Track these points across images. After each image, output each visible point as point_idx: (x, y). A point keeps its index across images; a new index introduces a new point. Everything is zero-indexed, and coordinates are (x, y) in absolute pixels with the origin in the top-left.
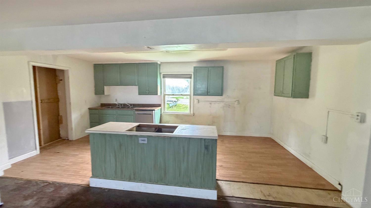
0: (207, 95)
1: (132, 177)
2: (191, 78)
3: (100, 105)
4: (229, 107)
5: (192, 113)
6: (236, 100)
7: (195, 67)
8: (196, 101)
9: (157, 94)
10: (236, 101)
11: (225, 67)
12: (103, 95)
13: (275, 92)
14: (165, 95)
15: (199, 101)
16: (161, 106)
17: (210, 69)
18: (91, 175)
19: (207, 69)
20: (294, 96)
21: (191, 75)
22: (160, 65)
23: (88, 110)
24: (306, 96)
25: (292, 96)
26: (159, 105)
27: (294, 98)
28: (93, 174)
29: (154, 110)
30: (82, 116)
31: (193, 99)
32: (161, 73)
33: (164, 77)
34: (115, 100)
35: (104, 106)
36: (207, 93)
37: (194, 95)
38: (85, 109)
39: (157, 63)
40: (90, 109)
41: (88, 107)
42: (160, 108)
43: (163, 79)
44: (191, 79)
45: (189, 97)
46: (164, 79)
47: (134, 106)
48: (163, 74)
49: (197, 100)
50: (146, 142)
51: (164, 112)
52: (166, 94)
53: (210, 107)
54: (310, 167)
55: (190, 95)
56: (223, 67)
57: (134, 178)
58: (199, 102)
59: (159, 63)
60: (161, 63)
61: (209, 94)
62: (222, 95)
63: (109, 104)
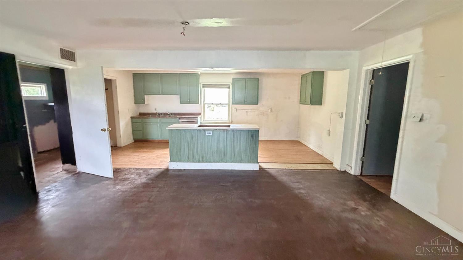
0: (245, 104)
1: (201, 159)
2: (229, 88)
3: (138, 114)
4: (263, 115)
5: (230, 121)
6: (270, 108)
7: (233, 79)
8: (234, 110)
9: (198, 103)
10: (270, 110)
11: (260, 79)
12: (144, 104)
13: (300, 101)
14: (204, 104)
15: (236, 109)
16: (201, 114)
17: (247, 80)
18: (169, 161)
19: (244, 80)
20: (312, 103)
21: (230, 85)
22: (200, 75)
23: (130, 119)
24: (320, 104)
25: (310, 104)
26: (200, 114)
27: (312, 105)
28: (170, 160)
29: (197, 118)
30: (127, 125)
31: (232, 107)
32: (201, 83)
33: (203, 87)
34: (154, 109)
35: (142, 115)
36: (245, 102)
37: (233, 104)
38: (128, 118)
39: (198, 74)
40: (131, 118)
41: (131, 116)
42: (200, 116)
43: (202, 89)
44: (229, 90)
45: (227, 105)
46: (204, 89)
47: (174, 115)
48: (202, 84)
49: (235, 108)
50: (211, 134)
51: (204, 120)
52: (206, 102)
53: (247, 115)
54: (321, 154)
55: (229, 105)
56: (258, 79)
57: (202, 160)
58: (236, 111)
59: (199, 73)
60: (201, 73)
61: (246, 103)
62: (257, 104)
63: (148, 113)
